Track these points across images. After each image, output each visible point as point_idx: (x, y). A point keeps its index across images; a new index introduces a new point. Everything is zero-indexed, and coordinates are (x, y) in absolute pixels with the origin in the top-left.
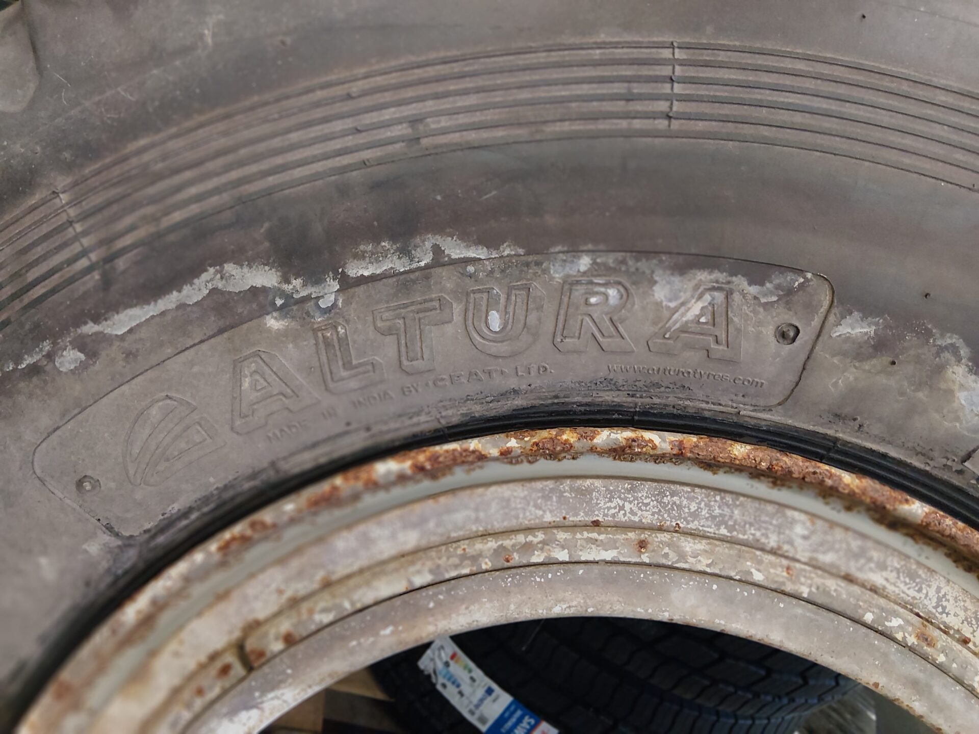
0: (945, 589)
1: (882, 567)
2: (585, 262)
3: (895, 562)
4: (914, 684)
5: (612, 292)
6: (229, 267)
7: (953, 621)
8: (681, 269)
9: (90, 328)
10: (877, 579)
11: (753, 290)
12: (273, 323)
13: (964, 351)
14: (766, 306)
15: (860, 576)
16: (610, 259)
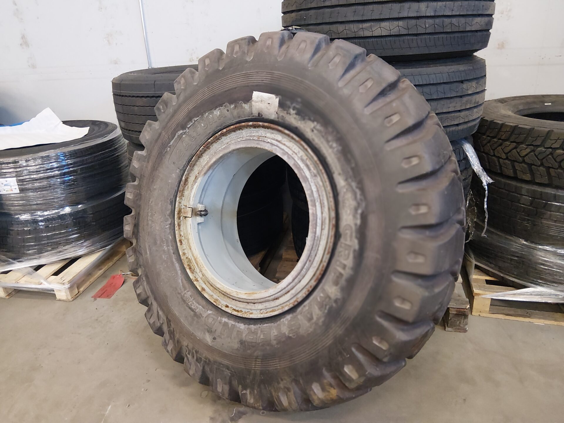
0: (261, 132)
1: (254, 133)
2: (207, 114)
3: (255, 131)
4: (257, 144)
5: (211, 115)
6: (178, 132)
7: (263, 135)
8: (215, 109)
9: (169, 145)
10: (254, 135)
11: (222, 108)
12: (184, 136)
13: (242, 102)
14: (224, 109)
15: (252, 135)
16: (209, 112)
